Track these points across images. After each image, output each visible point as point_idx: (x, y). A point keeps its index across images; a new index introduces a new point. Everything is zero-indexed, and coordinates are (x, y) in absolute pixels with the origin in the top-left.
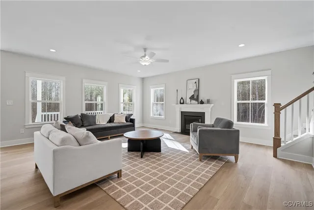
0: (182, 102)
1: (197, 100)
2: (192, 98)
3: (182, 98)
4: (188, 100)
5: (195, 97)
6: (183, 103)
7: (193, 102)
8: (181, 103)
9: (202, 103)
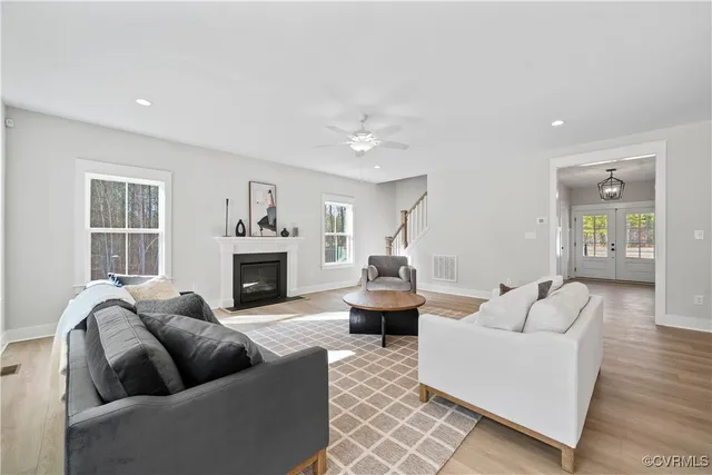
0: (241, 231)
1: (274, 228)
2: (264, 223)
3: (240, 222)
4: (256, 228)
5: (271, 223)
6: (243, 235)
7: (267, 231)
8: (238, 234)
9: (285, 233)
